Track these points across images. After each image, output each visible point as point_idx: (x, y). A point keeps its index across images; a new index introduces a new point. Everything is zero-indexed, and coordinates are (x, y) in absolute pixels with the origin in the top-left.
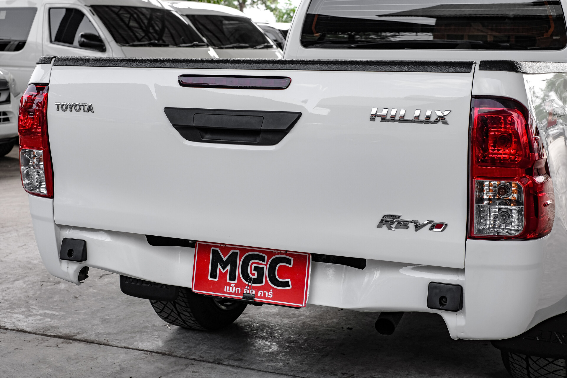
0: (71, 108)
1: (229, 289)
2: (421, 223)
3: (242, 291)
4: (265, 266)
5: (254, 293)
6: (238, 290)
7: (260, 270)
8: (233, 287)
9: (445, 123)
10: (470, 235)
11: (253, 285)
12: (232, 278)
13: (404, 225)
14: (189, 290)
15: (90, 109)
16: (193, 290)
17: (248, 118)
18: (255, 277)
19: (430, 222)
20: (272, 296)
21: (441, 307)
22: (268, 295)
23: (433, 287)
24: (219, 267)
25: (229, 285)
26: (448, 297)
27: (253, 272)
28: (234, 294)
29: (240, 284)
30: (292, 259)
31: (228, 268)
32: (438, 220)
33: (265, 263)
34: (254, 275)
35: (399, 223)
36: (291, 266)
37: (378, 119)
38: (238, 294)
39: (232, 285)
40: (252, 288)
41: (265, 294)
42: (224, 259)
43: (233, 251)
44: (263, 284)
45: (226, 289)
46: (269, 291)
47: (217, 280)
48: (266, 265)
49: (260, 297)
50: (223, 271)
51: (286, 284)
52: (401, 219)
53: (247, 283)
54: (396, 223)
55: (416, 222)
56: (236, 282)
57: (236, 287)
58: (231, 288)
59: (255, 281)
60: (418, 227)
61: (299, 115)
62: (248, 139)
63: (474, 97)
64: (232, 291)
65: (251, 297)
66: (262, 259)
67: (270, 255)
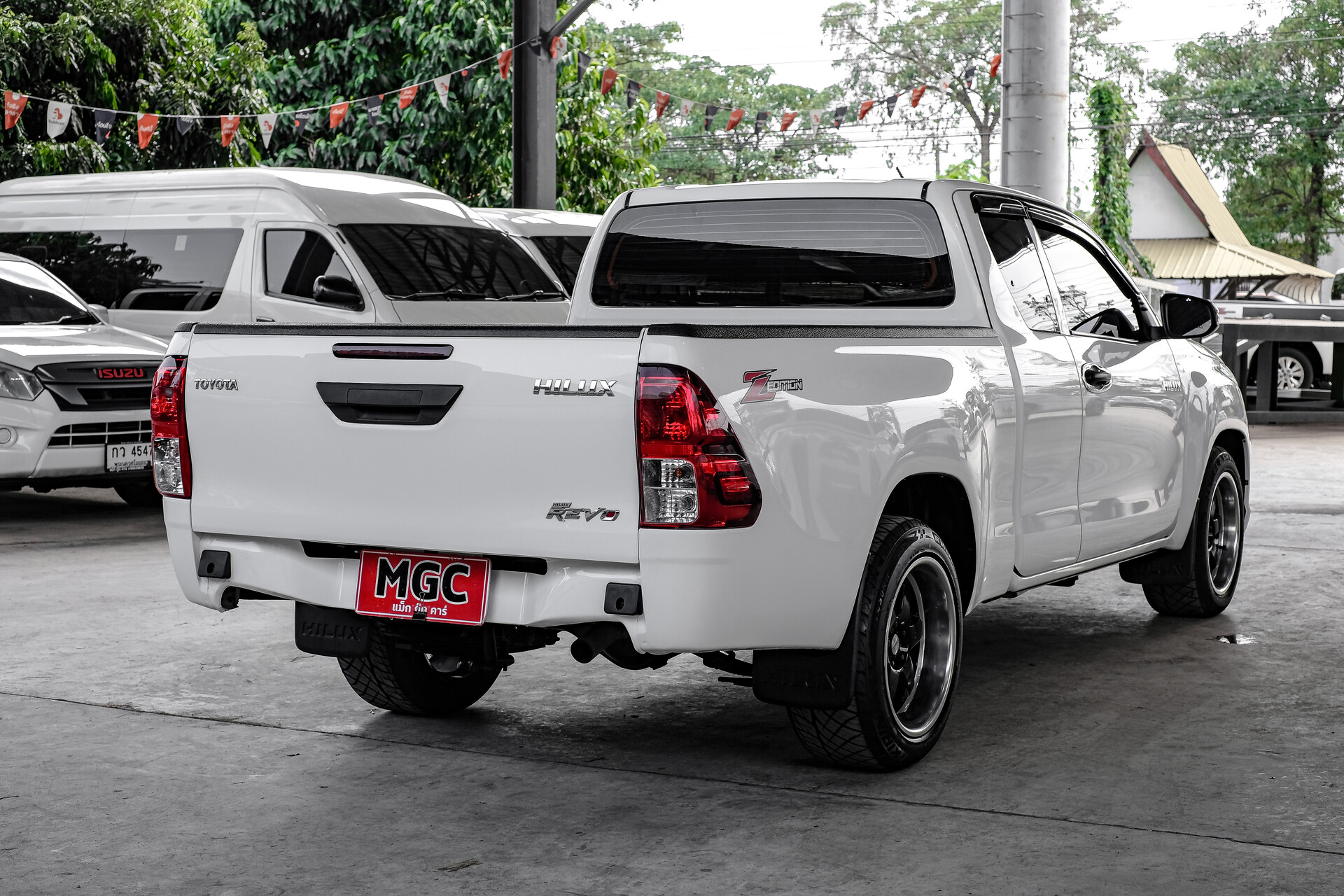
0: (212, 385)
1: (398, 607)
2: (592, 512)
3: (413, 608)
4: (439, 578)
5: (426, 611)
6: (408, 608)
7: (433, 582)
8: (402, 606)
9: (611, 395)
10: (642, 525)
11: (425, 601)
12: (402, 594)
13: (575, 515)
14: (352, 612)
15: (234, 386)
16: (357, 611)
17: (406, 393)
18: (428, 591)
19: (601, 510)
20: (446, 614)
21: (618, 611)
22: (442, 612)
23: (611, 588)
24: (387, 580)
25: (398, 602)
26: (625, 599)
27: (425, 585)
28: (404, 613)
29: (411, 601)
30: (469, 567)
31: (398, 581)
32: (609, 508)
33: (439, 574)
34: (426, 588)
35: (569, 513)
36: (468, 576)
37: (542, 391)
38: (408, 613)
39: (402, 602)
40: (424, 604)
41: (438, 611)
42: (394, 571)
43: (403, 559)
44: (437, 599)
45: (395, 607)
46: (442, 608)
47: (384, 597)
48: (440, 576)
49: (433, 616)
50: (392, 586)
51: (462, 598)
52: (571, 507)
53: (419, 599)
54: (567, 513)
55: (587, 511)
56: (406, 598)
57: (406, 604)
58: (400, 606)
59: (428, 596)
60: (589, 516)
61: (461, 388)
62: (406, 418)
63: (640, 364)
64: (401, 610)
65: (423, 615)
66: (436, 568)
67: (445, 563)
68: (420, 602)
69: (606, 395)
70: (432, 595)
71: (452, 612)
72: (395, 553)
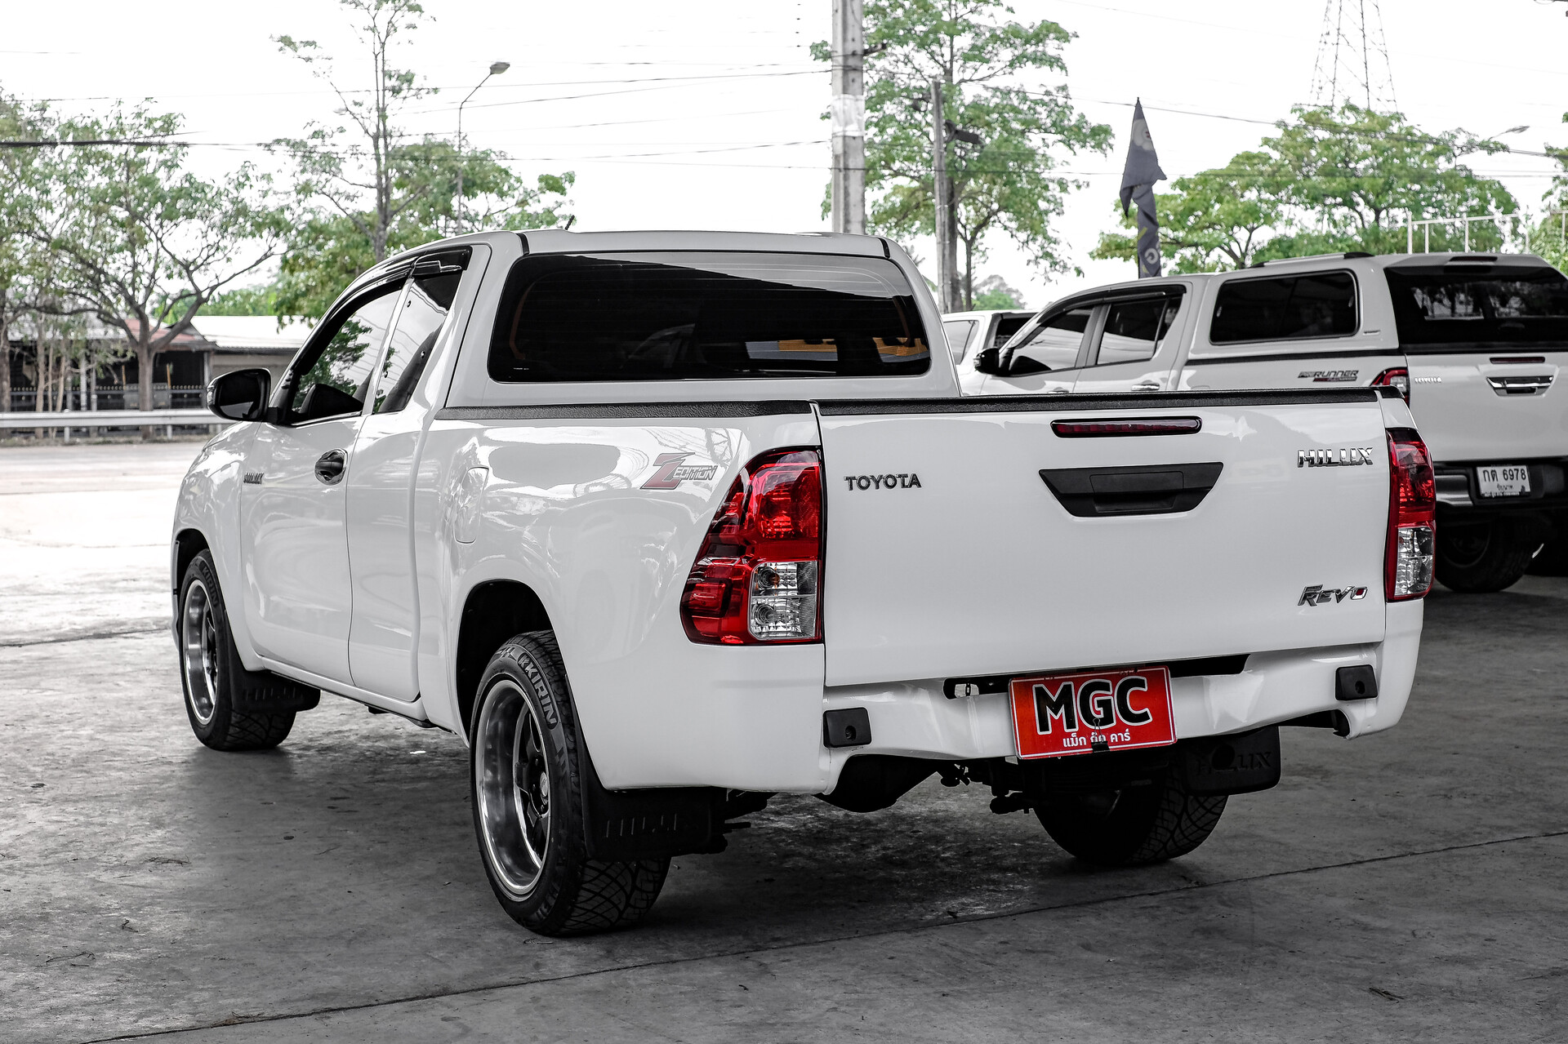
0: (877, 483)
2: (1342, 592)
3: (1088, 740)
4: (1111, 697)
7: (1105, 705)
10: (1387, 598)
11: (1102, 728)
12: (1071, 725)
13: (1325, 597)
15: (915, 481)
17: (1164, 475)
18: (1102, 716)
19: (1351, 588)
21: (1360, 695)
24: (1049, 712)
25: (1069, 735)
26: (1364, 681)
27: (1097, 708)
28: (1079, 747)
29: (1083, 732)
30: (1145, 679)
31: (1062, 710)
32: (1358, 586)
33: (1111, 693)
34: (1099, 713)
35: (1320, 595)
36: (1146, 690)
37: (1306, 464)
40: (1100, 732)
41: (1119, 737)
42: (1054, 699)
43: (1063, 684)
44: (1114, 724)
45: (1066, 742)
46: (1124, 732)
47: (1050, 732)
48: (1113, 695)
49: (1115, 743)
50: (1057, 718)
51: (1144, 717)
52: (1323, 589)
53: (1093, 727)
54: (1318, 596)
55: (1339, 591)
56: (1077, 729)
57: (1078, 736)
59: (1102, 722)
60: (1340, 596)
61: (1218, 466)
62: (1148, 506)
63: (1388, 430)
64: (1075, 744)
65: (1104, 745)
66: (1106, 687)
67: (1115, 679)
68: (1094, 730)
70: (1108, 719)
71: (1136, 735)
72: (1052, 677)
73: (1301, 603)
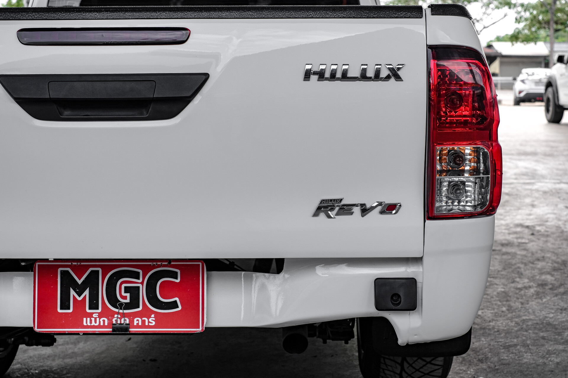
1: (91, 321)
2: (368, 206)
3: (110, 321)
4: (140, 285)
5: (128, 322)
6: (104, 321)
7: (134, 292)
8: (96, 319)
10: (429, 216)
11: (126, 311)
12: (94, 305)
13: (347, 210)
14: (31, 329)
16: (36, 329)
17: (133, 84)
18: (128, 301)
19: (380, 204)
20: (154, 323)
21: (394, 307)
22: (149, 322)
23: (380, 284)
24: (72, 293)
26: (401, 294)
27: (123, 294)
28: (99, 327)
29: (106, 313)
30: (179, 271)
31: (87, 293)
33: (140, 281)
34: (125, 298)
35: (340, 209)
36: (178, 281)
37: (314, 78)
38: (104, 327)
39: (94, 315)
40: (123, 315)
41: (144, 322)
42: (80, 282)
43: (91, 269)
44: (140, 308)
45: (86, 321)
46: (149, 317)
47: (71, 311)
48: (142, 283)
49: (138, 326)
50: (79, 299)
51: (174, 305)
52: (343, 203)
53: (117, 310)
54: (337, 209)
55: (362, 205)
56: (100, 310)
57: (100, 317)
58: (93, 319)
59: (128, 306)
60: (365, 210)
61: (206, 77)
62: (130, 113)
63: (430, 47)
64: (95, 323)
65: (125, 328)
66: (134, 275)
67: (146, 269)
68: (118, 313)
69: (393, 80)
70: (134, 303)
71: (160, 320)
72: (79, 263)
73: (316, 214)
